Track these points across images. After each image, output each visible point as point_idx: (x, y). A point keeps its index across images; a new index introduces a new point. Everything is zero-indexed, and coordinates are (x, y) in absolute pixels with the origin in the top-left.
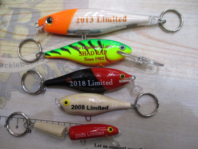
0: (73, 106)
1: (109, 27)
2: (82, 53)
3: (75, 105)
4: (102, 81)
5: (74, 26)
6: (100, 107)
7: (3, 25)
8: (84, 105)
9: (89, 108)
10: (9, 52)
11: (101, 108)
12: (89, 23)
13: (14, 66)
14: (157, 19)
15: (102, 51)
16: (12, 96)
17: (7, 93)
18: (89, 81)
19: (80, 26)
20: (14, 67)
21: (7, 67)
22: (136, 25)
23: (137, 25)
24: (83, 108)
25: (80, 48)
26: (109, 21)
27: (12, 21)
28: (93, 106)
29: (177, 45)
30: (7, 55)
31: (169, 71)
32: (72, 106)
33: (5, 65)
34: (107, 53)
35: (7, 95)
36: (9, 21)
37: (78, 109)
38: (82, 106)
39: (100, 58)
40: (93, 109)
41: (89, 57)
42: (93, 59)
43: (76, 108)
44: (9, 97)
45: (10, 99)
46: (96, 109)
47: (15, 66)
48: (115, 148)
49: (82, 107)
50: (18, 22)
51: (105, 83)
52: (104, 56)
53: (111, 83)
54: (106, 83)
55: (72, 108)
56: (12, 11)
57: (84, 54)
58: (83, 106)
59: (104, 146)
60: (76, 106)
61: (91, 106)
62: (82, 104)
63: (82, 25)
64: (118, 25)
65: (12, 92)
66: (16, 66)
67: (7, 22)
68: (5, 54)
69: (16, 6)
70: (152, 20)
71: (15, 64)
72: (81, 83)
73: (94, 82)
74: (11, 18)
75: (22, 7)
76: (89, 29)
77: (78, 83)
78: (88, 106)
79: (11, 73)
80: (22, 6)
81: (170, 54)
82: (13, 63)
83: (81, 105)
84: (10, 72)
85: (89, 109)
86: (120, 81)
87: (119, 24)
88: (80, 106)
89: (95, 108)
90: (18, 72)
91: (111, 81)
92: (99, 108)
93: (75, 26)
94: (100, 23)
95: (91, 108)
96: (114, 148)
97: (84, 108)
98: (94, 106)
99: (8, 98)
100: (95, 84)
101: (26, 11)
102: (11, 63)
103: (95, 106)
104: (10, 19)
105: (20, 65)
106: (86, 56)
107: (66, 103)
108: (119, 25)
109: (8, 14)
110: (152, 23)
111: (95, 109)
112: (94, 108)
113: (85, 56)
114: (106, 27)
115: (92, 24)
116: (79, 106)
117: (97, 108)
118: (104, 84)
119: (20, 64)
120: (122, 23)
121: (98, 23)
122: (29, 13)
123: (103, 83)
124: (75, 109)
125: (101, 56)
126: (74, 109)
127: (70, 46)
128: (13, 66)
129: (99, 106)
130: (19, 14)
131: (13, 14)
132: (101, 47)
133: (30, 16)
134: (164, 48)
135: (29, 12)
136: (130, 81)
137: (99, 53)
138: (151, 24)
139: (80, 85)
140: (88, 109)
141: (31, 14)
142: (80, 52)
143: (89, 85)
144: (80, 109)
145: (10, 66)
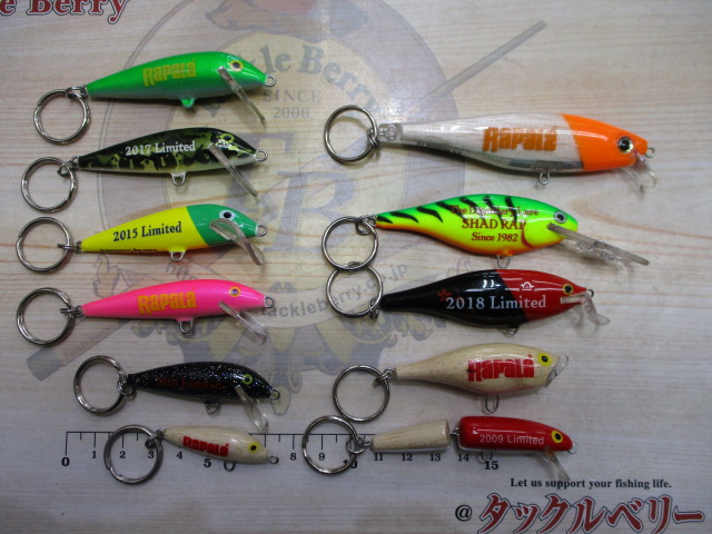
2: (469, 222)
4: (523, 299)
7: (267, 216)
10: (288, 279)
13: (303, 310)
15: (515, 222)
16: (305, 382)
17: (292, 376)
18: (493, 298)
20: (304, 314)
21: (286, 315)
25: (465, 211)
27: (289, 204)
29: (673, 233)
30: (283, 286)
31: (663, 294)
33: (281, 309)
34: (526, 227)
35: (290, 382)
36: (282, 205)
39: (508, 237)
41: (484, 232)
42: (492, 238)
44: (296, 385)
45: (299, 391)
47: (306, 312)
50: (303, 206)
51: (529, 304)
52: (519, 232)
53: (542, 303)
54: (532, 304)
56: (288, 180)
57: (474, 225)
59: (532, 482)
65: (302, 373)
66: (309, 310)
67: (276, 208)
68: (279, 283)
69: (296, 169)
71: (306, 307)
72: (474, 302)
73: (505, 300)
74: (286, 199)
75: (311, 170)
77: (467, 302)
79: (296, 328)
80: (310, 168)
81: (660, 254)
82: (299, 305)
84: (295, 325)
86: (562, 301)
90: (315, 325)
91: (542, 298)
99: (293, 388)
100: (505, 305)
101: (321, 180)
102: (294, 305)
104: (283, 201)
105: (317, 308)
106: (478, 230)
109: (279, 190)
113: (474, 230)
118: (526, 306)
119: (317, 305)
122: (327, 184)
123: (524, 303)
125: (513, 231)
127: (442, 204)
128: (300, 311)
130: (303, 186)
131: (289, 188)
132: (514, 213)
133: (332, 190)
134: (645, 244)
135: (328, 180)
136: (583, 300)
137: (508, 225)
139: (471, 307)
141: (333, 185)
142: (465, 221)
143: (493, 307)
145: (294, 311)
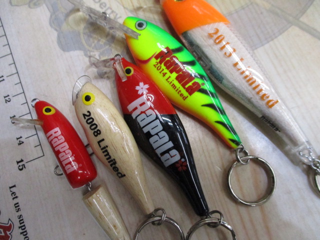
0: (88, 114)
1: (240, 88)
3: (92, 116)
5: (199, 35)
6: (115, 163)
8: (102, 131)
9: (103, 144)
11: (113, 166)
12: (222, 53)
14: (313, 158)
16: (38, 9)
19: (206, 44)
22: (277, 129)
23: (278, 132)
24: (96, 134)
26: (248, 81)
28: (108, 149)
32: (89, 112)
37: (89, 125)
38: (98, 130)
40: (103, 152)
43: (89, 122)
44: (35, 4)
45: (31, 8)
46: (108, 157)
48: (23, 228)
49: (96, 130)
55: (84, 115)
58: (100, 131)
59: (18, 203)
60: (91, 120)
61: (107, 146)
62: (101, 127)
63: (210, 46)
64: (253, 100)
65: (44, 5)
70: (304, 149)
76: (213, 61)
78: (103, 140)
83: (98, 128)
85: (100, 147)
87: (256, 99)
88: (95, 126)
89: (108, 154)
92: (112, 163)
93: (202, 36)
94: (234, 70)
95: (105, 148)
96: (22, 225)
97: (96, 136)
98: (109, 151)
99: (32, 4)
103: (110, 154)
107: (88, 98)
108: (255, 103)
110: (300, 154)
111: (105, 156)
112: (106, 153)
114: (236, 84)
115: (224, 59)
116: (95, 124)
117: (110, 157)
120: (262, 104)
121: (233, 68)
124: (86, 120)
126: (85, 118)
129: (114, 159)
138: (297, 154)
140: (99, 142)
144: (92, 129)
